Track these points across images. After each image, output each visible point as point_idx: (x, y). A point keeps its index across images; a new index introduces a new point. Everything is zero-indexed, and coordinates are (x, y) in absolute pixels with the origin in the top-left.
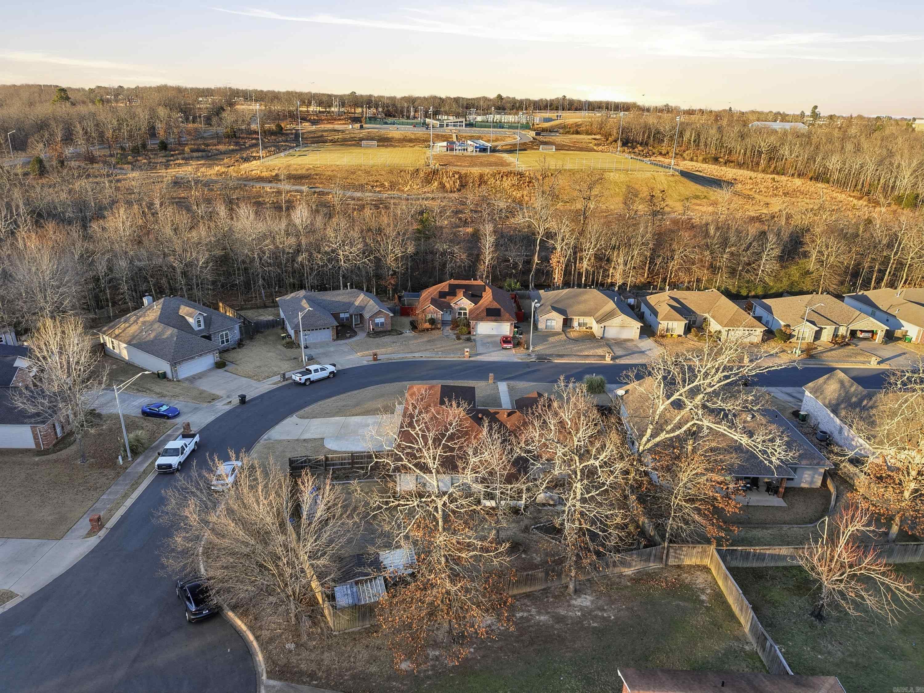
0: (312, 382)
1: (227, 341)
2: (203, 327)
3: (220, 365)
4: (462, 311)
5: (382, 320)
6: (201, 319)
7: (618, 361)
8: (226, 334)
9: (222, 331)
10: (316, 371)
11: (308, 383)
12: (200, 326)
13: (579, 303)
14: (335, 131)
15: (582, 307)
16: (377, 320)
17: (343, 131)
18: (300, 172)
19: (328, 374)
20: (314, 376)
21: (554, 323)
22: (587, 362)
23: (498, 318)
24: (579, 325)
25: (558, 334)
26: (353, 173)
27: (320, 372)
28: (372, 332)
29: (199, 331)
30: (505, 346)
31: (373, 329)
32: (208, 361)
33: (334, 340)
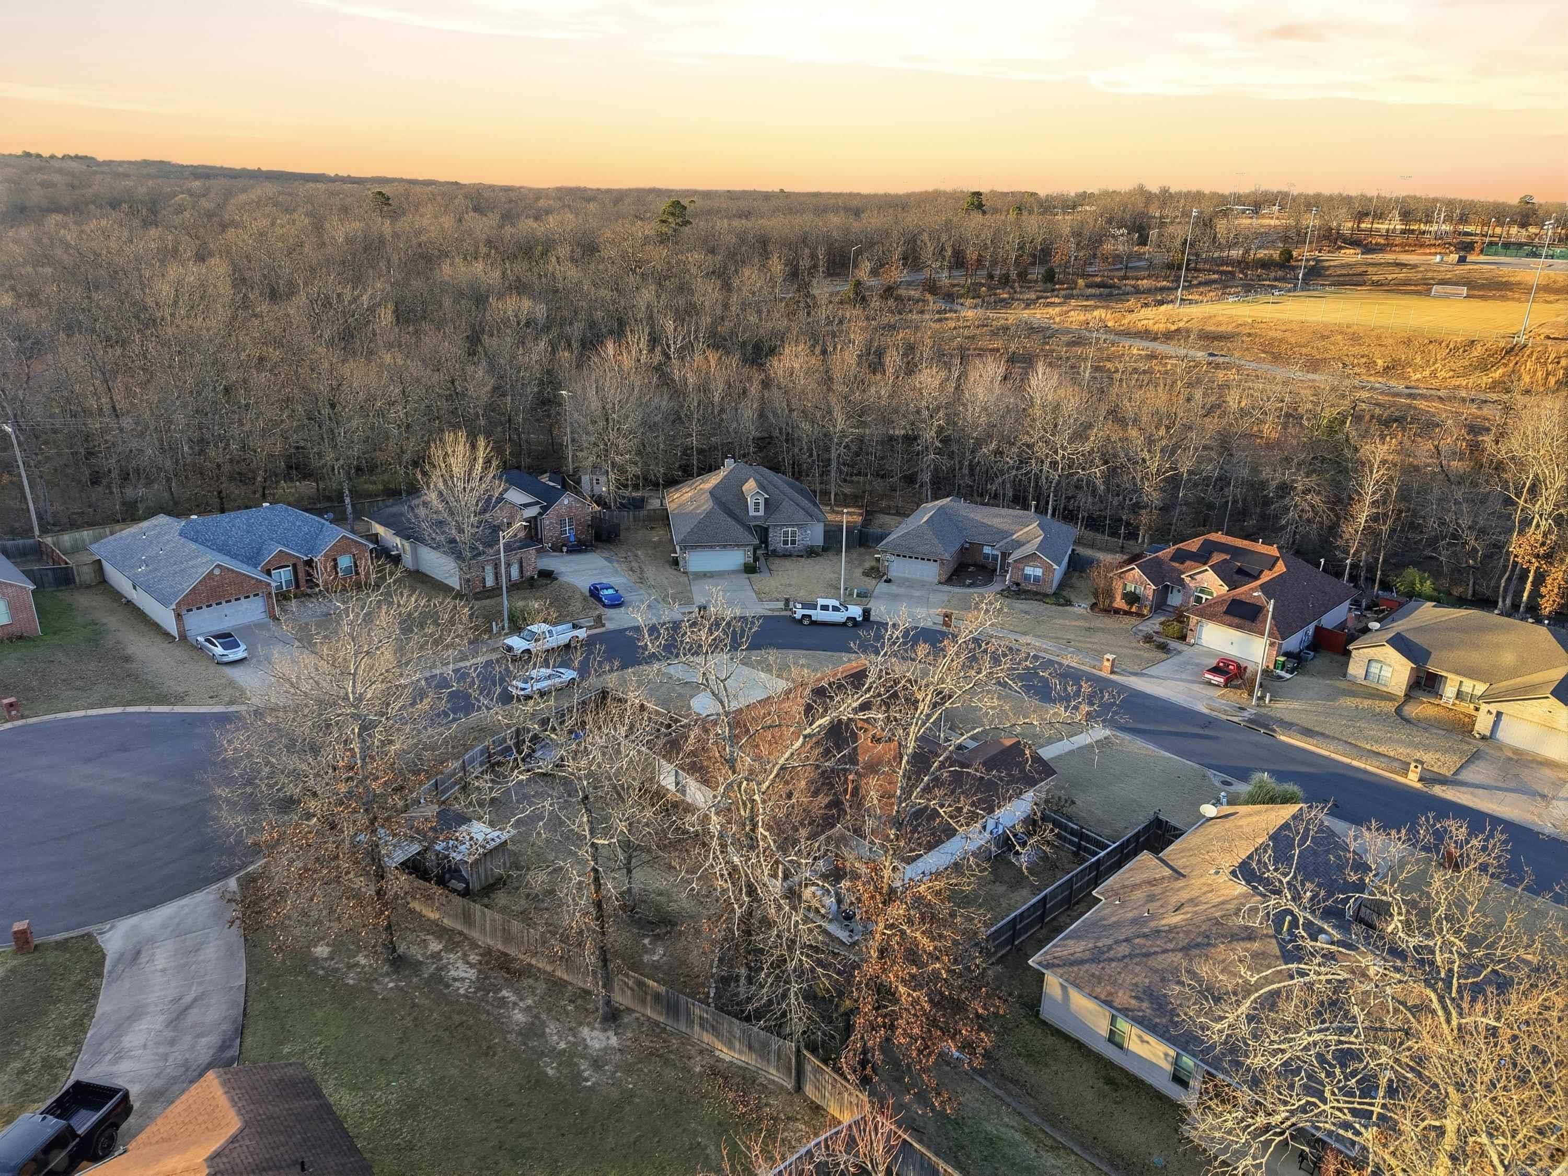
0: (814, 623)
1: (793, 542)
2: (761, 513)
3: (750, 569)
4: (1204, 597)
5: (1039, 572)
6: (762, 501)
7: (1438, 791)
8: (794, 533)
9: (787, 526)
10: (825, 608)
11: (806, 622)
12: (757, 510)
13: (1476, 647)
14: (1398, 265)
15: (1475, 658)
16: (1029, 570)
17: (1415, 266)
18: (1222, 329)
19: (844, 620)
20: (818, 615)
21: (1387, 673)
22: (1355, 763)
23: (1248, 623)
24: (1459, 695)
25: (1389, 697)
26: (1324, 337)
27: (830, 612)
28: (1014, 588)
29: (755, 517)
30: (1207, 676)
31: (1018, 584)
32: (736, 558)
33: (940, 583)
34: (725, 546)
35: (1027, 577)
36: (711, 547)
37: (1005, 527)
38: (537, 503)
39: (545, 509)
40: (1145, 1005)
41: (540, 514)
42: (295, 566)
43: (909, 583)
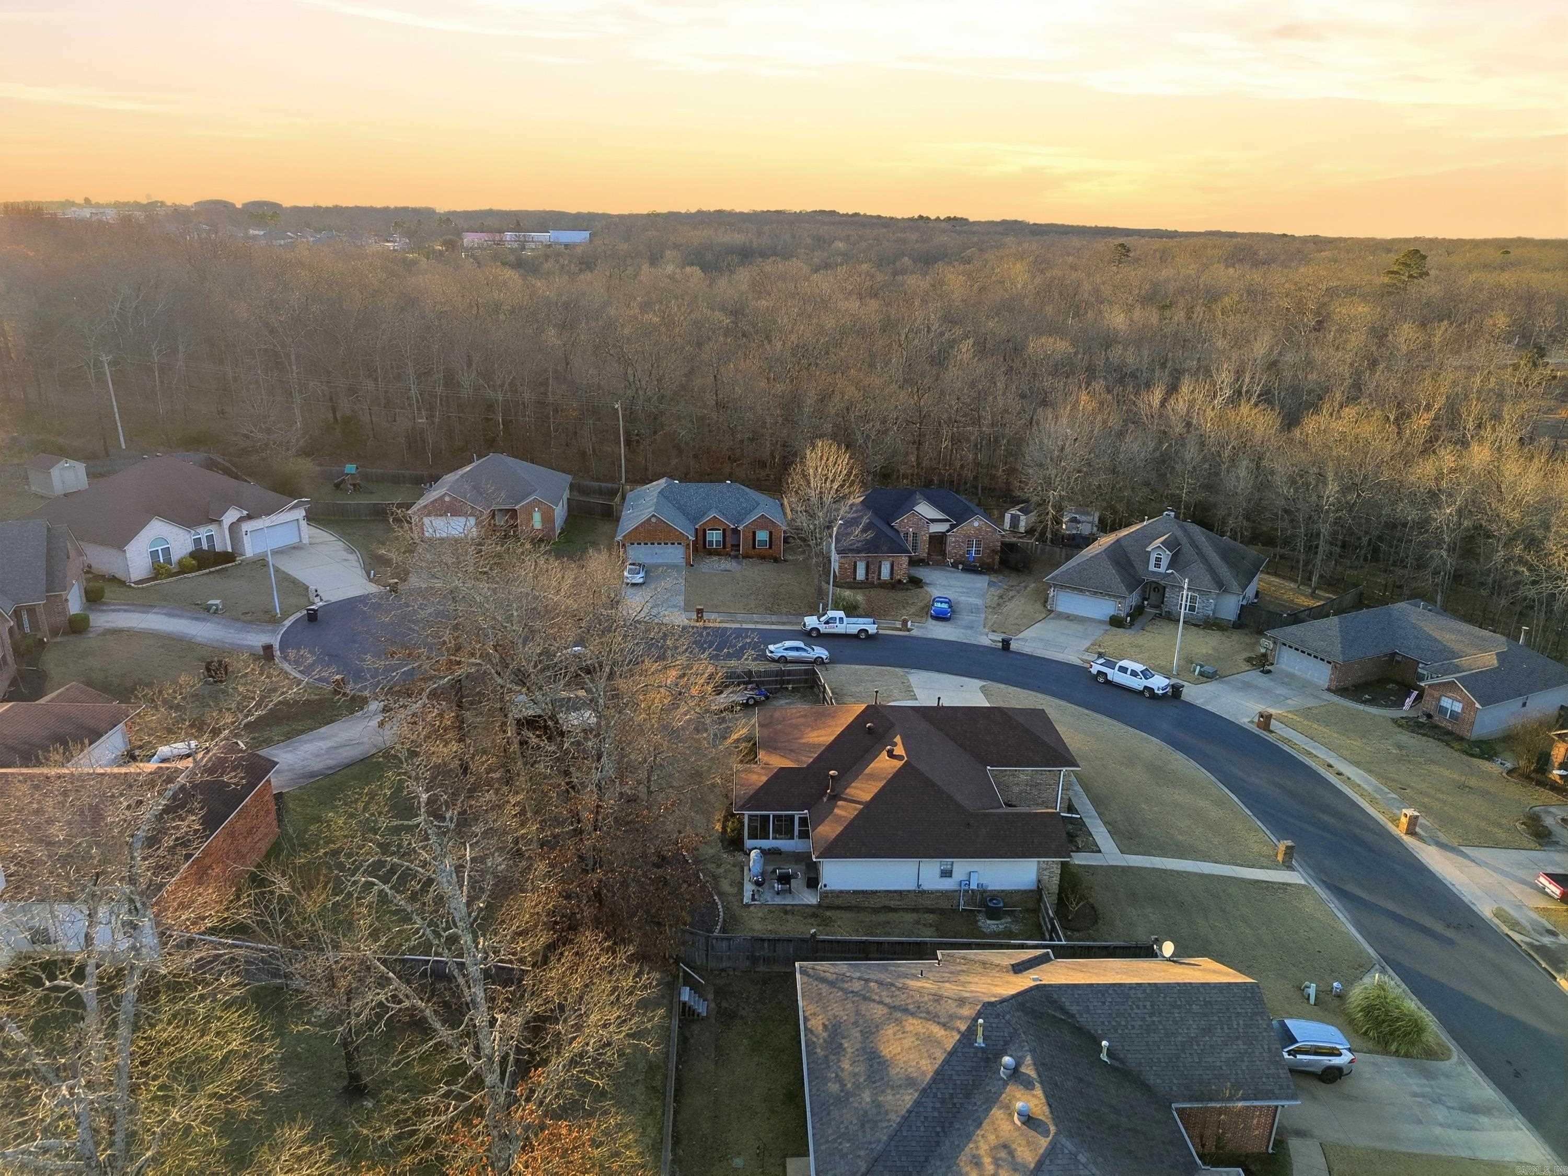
0: (1109, 683)
1: (1192, 608)
2: (1162, 570)
3: (1115, 622)
5: (1458, 707)
8: (1193, 598)
10: (1123, 670)
11: (1101, 680)
12: (1158, 565)
16: (1446, 702)
27: (1128, 676)
28: (1423, 720)
29: (1154, 572)
30: (1542, 879)
31: (1429, 716)
32: (1105, 608)
33: (1329, 690)
34: (1095, 593)
35: (1442, 710)
36: (1081, 591)
37: (1456, 647)
38: (947, 521)
39: (953, 527)
40: (825, 1034)
41: (948, 531)
42: (724, 530)
43: (1290, 680)
